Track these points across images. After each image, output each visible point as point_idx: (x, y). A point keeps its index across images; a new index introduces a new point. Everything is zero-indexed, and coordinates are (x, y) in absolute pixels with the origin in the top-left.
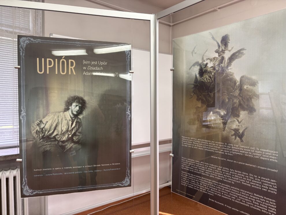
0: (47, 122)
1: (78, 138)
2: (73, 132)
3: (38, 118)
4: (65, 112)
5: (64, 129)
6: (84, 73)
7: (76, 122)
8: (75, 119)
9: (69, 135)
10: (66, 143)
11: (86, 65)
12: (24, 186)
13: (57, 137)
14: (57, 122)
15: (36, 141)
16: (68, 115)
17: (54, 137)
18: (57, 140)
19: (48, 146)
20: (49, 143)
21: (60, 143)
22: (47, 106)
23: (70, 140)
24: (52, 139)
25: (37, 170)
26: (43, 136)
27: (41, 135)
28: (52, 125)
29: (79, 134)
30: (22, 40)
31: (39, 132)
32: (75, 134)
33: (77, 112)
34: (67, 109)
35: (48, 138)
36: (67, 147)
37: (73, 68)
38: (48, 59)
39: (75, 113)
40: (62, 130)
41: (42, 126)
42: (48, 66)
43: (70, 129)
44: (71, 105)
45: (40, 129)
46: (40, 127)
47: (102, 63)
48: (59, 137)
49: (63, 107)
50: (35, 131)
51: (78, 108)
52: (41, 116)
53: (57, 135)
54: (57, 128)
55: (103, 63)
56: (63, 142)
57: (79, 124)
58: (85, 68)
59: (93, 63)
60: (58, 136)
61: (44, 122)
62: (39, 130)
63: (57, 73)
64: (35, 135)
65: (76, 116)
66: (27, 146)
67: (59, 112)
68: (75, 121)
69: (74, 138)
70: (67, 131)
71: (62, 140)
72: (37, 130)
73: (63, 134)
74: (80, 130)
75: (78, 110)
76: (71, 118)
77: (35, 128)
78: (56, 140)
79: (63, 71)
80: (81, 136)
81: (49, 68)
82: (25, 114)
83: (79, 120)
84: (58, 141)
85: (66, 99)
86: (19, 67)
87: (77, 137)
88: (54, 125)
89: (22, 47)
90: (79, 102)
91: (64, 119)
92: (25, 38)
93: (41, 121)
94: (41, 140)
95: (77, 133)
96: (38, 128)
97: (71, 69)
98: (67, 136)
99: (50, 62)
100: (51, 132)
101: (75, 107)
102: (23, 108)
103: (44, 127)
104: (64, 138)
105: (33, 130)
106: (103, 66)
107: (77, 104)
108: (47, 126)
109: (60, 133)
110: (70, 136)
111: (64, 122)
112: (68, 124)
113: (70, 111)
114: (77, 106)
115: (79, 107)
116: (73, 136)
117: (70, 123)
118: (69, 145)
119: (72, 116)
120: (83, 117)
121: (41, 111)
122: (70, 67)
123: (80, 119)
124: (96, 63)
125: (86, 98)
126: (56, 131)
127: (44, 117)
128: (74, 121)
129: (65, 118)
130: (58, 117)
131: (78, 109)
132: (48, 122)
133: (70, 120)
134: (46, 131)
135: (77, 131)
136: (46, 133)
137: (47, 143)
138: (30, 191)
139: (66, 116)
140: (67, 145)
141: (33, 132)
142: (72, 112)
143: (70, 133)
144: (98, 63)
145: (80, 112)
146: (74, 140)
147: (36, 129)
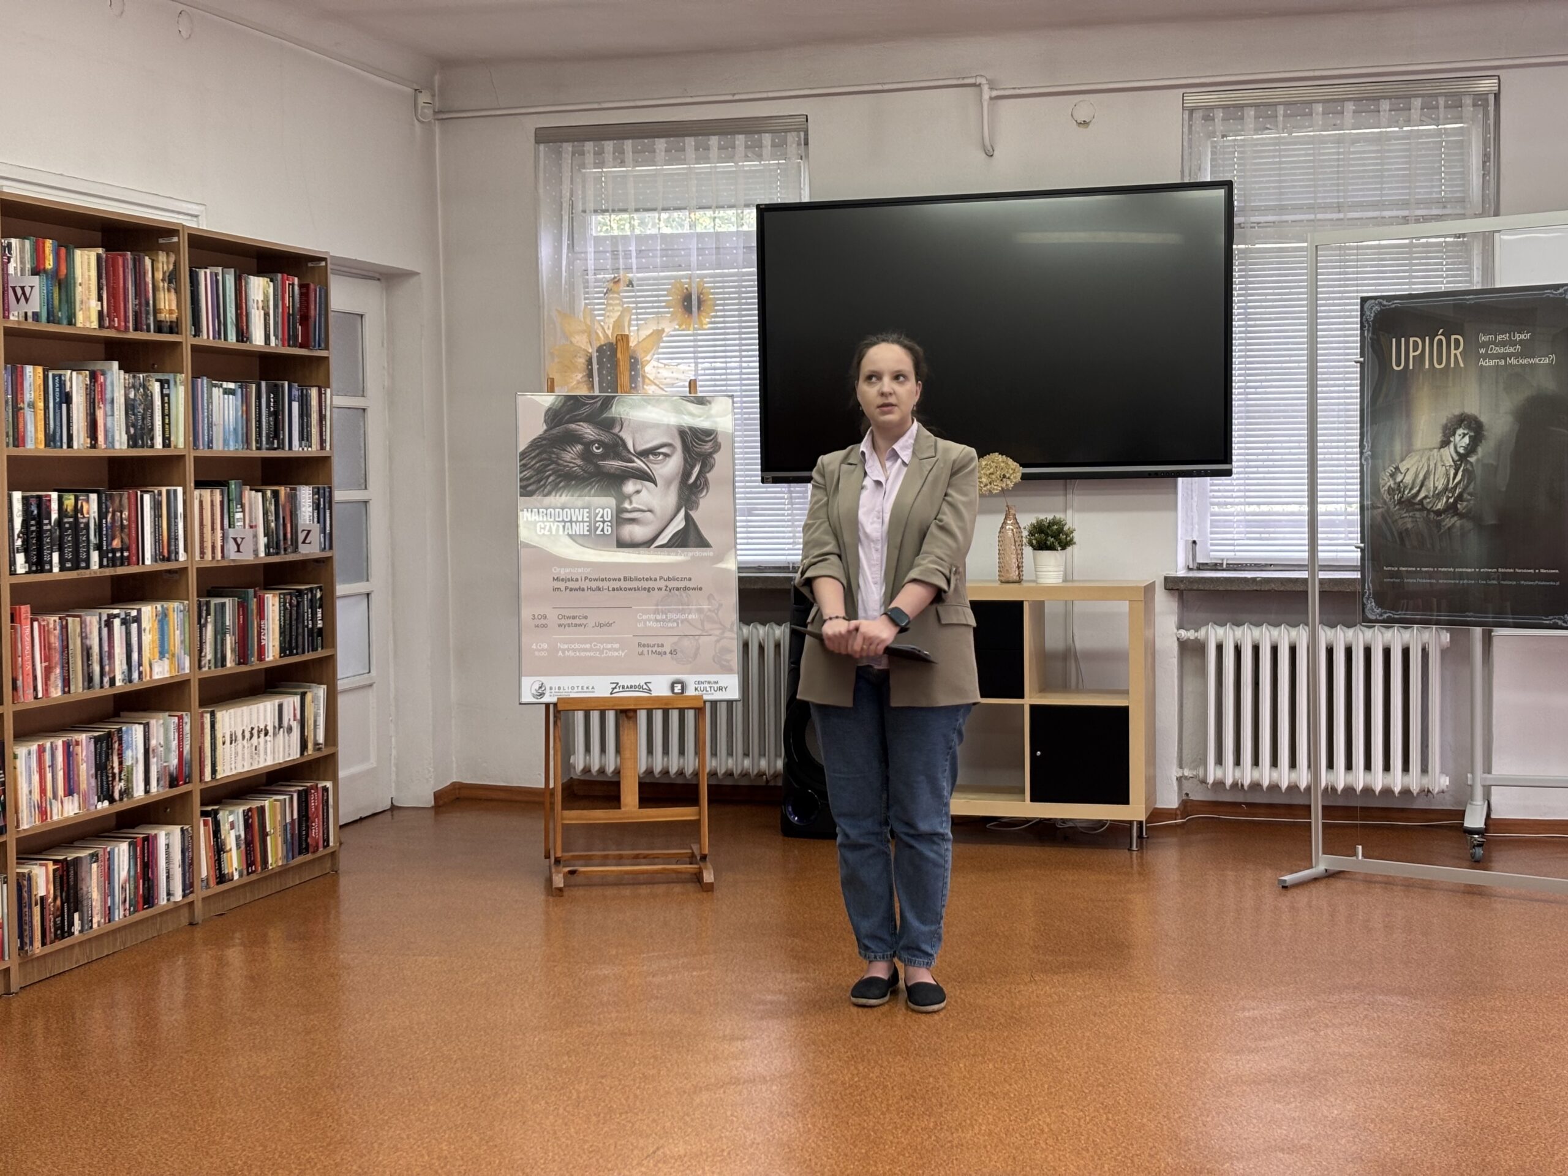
0: (1408, 469)
1: (1467, 506)
2: (1457, 492)
3: (1392, 461)
4: (1442, 450)
5: (1440, 487)
6: (1482, 363)
7: (1463, 471)
8: (1461, 465)
9: (1449, 498)
10: (1443, 516)
11: (1486, 345)
12: (1368, 599)
13: (1425, 502)
14: (1425, 469)
15: (1389, 509)
16: (1448, 454)
17: (1421, 501)
18: (1426, 509)
19: (1408, 520)
20: (1411, 514)
21: (1432, 516)
22: (1409, 436)
23: (1452, 509)
24: (1417, 507)
25: (1389, 568)
26: (1401, 498)
27: (1396, 497)
28: (1417, 475)
29: (1469, 497)
30: (1367, 305)
31: (1393, 490)
32: (1460, 498)
33: (1465, 448)
34: (1445, 443)
35: (1409, 504)
36: (1444, 524)
37: (1458, 352)
38: (1412, 340)
39: (1461, 451)
40: (1435, 488)
41: (1399, 478)
42: (1412, 354)
43: (1451, 485)
44: (1454, 434)
45: (1395, 483)
46: (1395, 479)
47: (1518, 337)
48: (1429, 503)
49: (1438, 437)
50: (1386, 488)
51: (1466, 440)
52: (1398, 458)
53: (1426, 497)
54: (1426, 483)
55: (1522, 337)
56: (1439, 513)
57: (1469, 474)
58: (1482, 351)
59: (1499, 338)
60: (1428, 500)
61: (1403, 470)
62: (1392, 486)
63: (1427, 366)
64: (1386, 496)
65: (1463, 458)
66: (1373, 519)
67: (1431, 449)
68: (1462, 469)
69: (1459, 506)
70: (1446, 489)
71: (1435, 509)
72: (1390, 486)
73: (1438, 496)
74: (1471, 488)
75: (1468, 445)
76: (1453, 460)
77: (1387, 482)
78: (1423, 508)
79: (1440, 362)
80: (1472, 502)
81: (1414, 356)
82: (1369, 453)
83: (1468, 466)
84: (1429, 511)
85: (1444, 421)
86: (1362, 359)
87: (1465, 504)
88: (1421, 476)
89: (1367, 320)
90: (1469, 427)
91: (1439, 465)
92: (1373, 301)
93: (1397, 468)
94: (1397, 507)
95: (1465, 496)
96: (1391, 483)
97: (1455, 355)
98: (1445, 500)
99: (1416, 343)
100: (1414, 491)
101: (1461, 440)
102: (1367, 442)
103: (1402, 481)
104: (1440, 504)
105: (1383, 486)
106: (1521, 342)
107: (1466, 432)
108: (1408, 479)
109: (1431, 494)
110: (1451, 500)
111: (1441, 470)
112: (1447, 475)
113: (1452, 446)
114: (1464, 435)
115: (1470, 437)
116: (1456, 502)
117: (1452, 472)
118: (1450, 521)
119: (1456, 458)
120: (1478, 460)
121: (1398, 447)
122: (1453, 352)
123: (1471, 463)
124: (1506, 337)
125: (1483, 419)
126: (1423, 489)
127: (1402, 460)
128: (1459, 468)
129: (1442, 461)
130: (1429, 459)
131: (1468, 442)
132: (1410, 470)
133: (1450, 466)
134: (1405, 487)
135: (1464, 490)
136: (1406, 492)
137: (1407, 515)
138: (1379, 611)
139: (1444, 458)
140: (1443, 520)
141: (1382, 490)
142: (1455, 448)
143: (1450, 495)
144: (1510, 337)
145: (1471, 449)
146: (1458, 509)
147: (1388, 484)
